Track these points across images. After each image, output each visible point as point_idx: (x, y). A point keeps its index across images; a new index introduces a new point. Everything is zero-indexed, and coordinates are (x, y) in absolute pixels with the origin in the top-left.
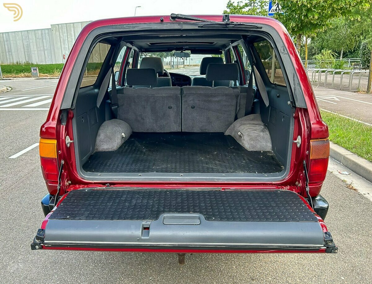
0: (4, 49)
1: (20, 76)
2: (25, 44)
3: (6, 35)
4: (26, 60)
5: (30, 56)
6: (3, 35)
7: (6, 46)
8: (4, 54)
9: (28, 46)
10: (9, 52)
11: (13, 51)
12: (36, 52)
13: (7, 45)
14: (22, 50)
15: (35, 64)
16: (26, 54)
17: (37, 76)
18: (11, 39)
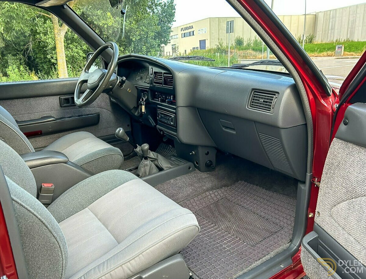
0: (328, 27)
1: (322, 56)
2: (351, 19)
3: (333, 12)
4: (347, 37)
5: (352, 33)
6: (330, 12)
7: (330, 24)
8: (327, 32)
9: (354, 22)
10: (332, 29)
11: (336, 28)
12: (360, 28)
13: (332, 22)
14: (346, 26)
15: (356, 41)
16: (349, 30)
17: (341, 54)
18: (338, 15)
